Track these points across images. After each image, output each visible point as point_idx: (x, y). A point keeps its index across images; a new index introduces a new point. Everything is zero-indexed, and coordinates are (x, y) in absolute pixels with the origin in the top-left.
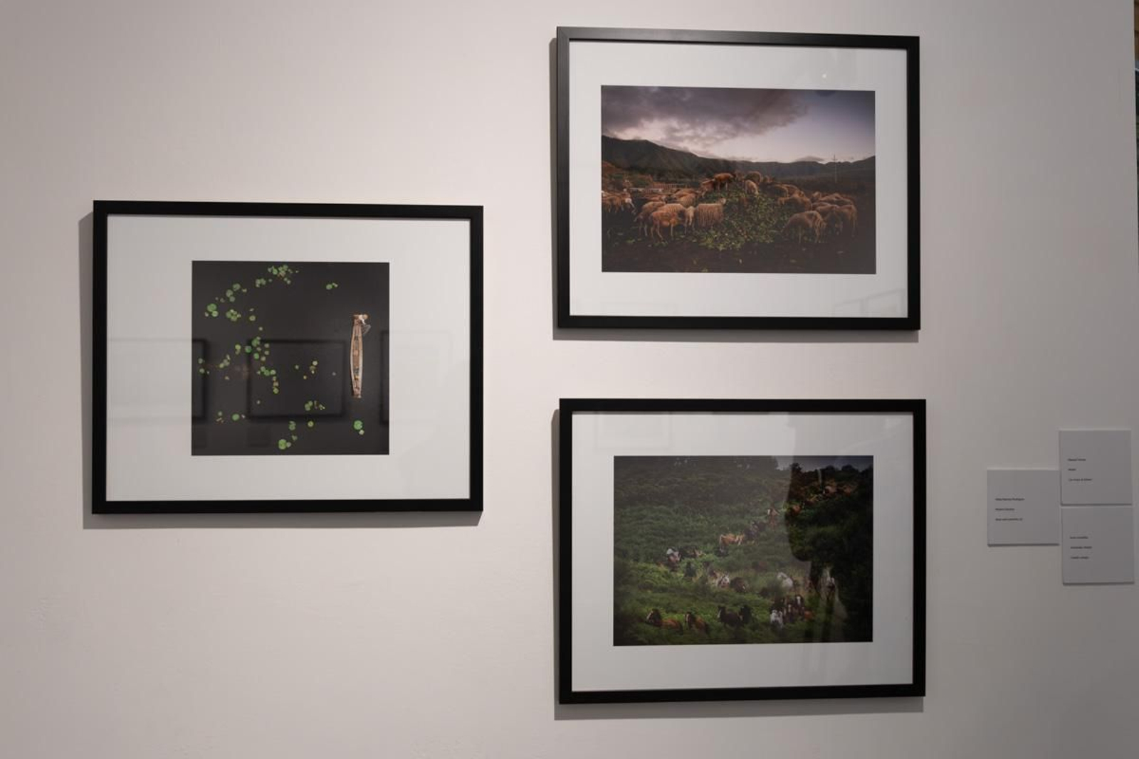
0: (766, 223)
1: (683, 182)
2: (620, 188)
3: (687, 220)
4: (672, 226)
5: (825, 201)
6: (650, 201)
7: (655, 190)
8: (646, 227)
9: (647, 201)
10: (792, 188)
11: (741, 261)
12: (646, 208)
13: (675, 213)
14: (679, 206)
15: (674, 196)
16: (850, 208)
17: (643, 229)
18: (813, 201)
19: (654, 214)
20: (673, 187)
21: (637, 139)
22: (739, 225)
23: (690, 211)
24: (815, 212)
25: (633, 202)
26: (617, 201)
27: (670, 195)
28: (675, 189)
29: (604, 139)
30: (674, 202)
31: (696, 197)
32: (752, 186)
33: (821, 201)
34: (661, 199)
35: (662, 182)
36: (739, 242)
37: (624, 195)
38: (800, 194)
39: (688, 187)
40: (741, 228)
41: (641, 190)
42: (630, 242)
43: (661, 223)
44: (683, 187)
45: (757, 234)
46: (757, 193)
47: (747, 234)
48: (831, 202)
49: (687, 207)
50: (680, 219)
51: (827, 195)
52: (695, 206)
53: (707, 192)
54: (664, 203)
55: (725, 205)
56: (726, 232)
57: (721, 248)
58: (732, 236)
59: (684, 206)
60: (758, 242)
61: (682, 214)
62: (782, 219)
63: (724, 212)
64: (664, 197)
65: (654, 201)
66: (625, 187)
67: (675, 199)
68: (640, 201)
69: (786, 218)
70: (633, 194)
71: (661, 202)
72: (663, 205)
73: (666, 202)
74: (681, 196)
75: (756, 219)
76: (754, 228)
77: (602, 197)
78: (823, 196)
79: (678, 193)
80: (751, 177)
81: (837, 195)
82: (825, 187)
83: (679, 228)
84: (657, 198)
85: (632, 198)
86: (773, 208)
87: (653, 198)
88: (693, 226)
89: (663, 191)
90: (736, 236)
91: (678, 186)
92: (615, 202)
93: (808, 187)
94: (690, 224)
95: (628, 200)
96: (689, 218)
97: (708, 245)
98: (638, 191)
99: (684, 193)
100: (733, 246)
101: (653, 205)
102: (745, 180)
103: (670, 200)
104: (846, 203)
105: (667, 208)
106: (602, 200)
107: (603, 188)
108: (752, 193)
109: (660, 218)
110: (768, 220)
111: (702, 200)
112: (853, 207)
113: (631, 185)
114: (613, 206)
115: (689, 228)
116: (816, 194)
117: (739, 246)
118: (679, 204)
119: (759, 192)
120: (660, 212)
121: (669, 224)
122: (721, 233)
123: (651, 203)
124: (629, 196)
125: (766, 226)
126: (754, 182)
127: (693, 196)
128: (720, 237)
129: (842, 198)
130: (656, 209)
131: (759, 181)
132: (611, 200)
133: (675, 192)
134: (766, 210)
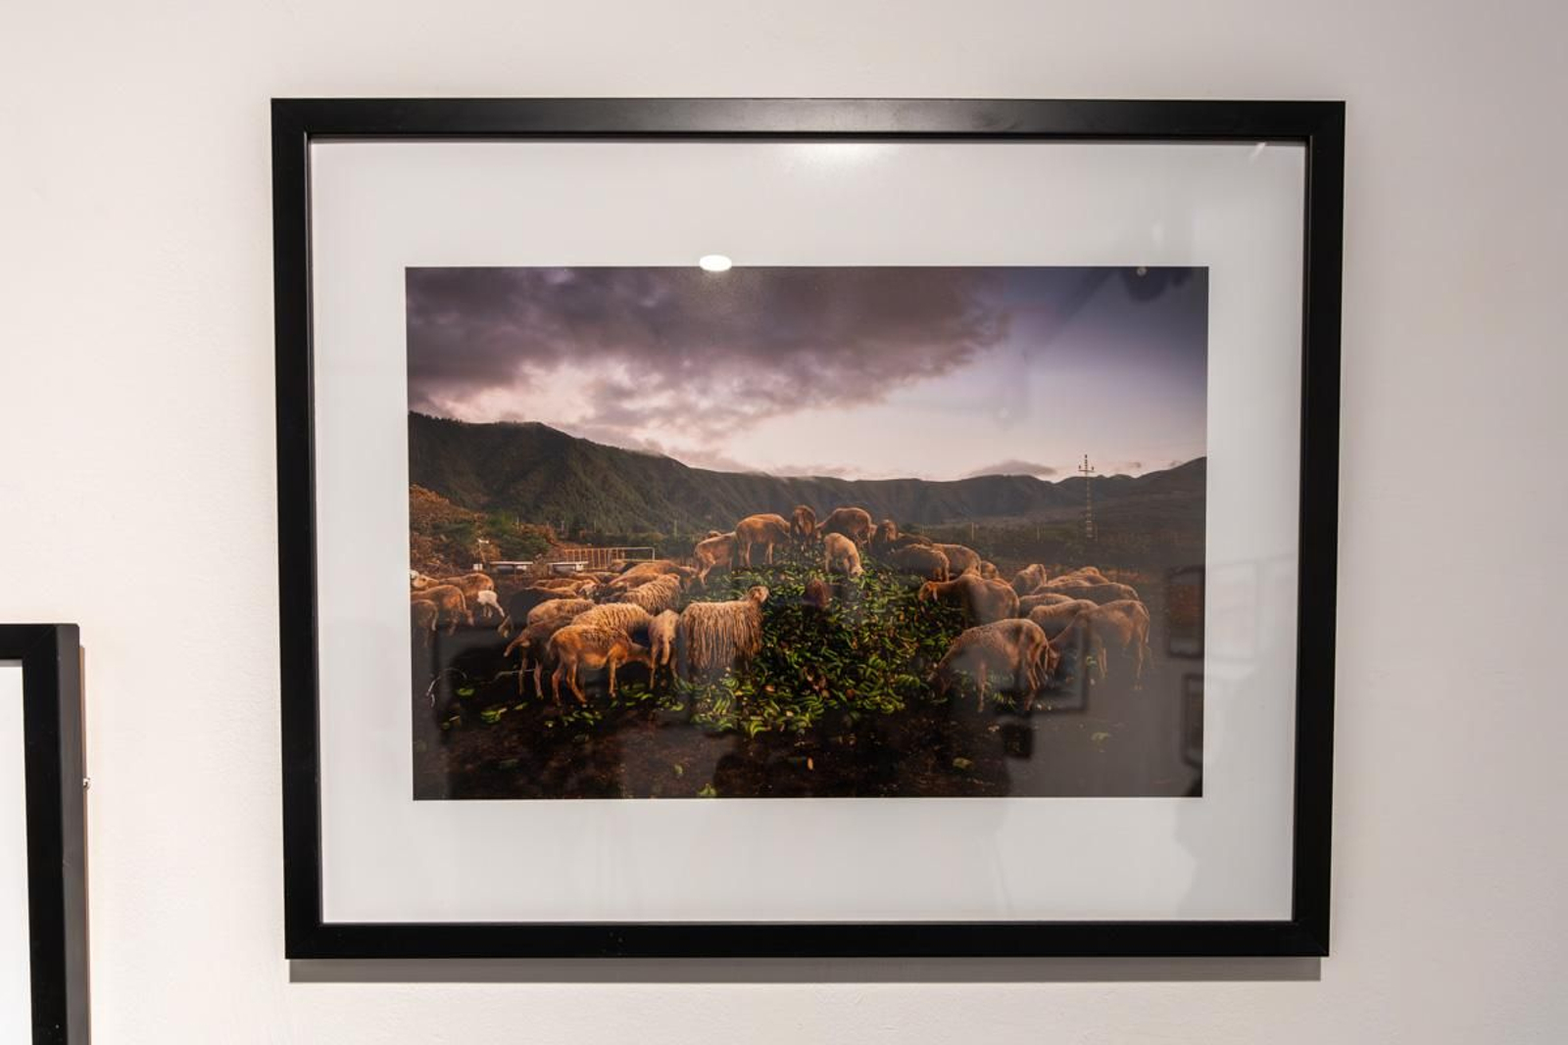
0: (883, 657)
1: (644, 542)
2: (464, 562)
3: (655, 649)
4: (613, 666)
5: (1056, 590)
6: (553, 596)
7: (562, 565)
8: (537, 671)
9: (541, 597)
10: (963, 553)
11: (810, 764)
12: (540, 618)
13: (624, 633)
14: (632, 611)
15: (619, 582)
16: (1129, 610)
17: (529, 677)
18: (1022, 588)
19: (561, 634)
20: (614, 556)
21: (510, 420)
22: (807, 660)
23: (666, 624)
24: (1027, 622)
25: (498, 601)
26: (455, 600)
27: (607, 580)
28: (621, 562)
29: (415, 420)
30: (616, 600)
31: (682, 583)
32: (844, 552)
33: (1043, 590)
34: (580, 592)
35: (583, 542)
36: (804, 709)
37: (475, 583)
38: (983, 569)
39: (659, 557)
40: (812, 670)
41: (523, 566)
42: (494, 714)
43: (580, 659)
44: (647, 556)
45: (856, 687)
46: (858, 569)
47: (830, 685)
48: (1073, 591)
49: (657, 612)
50: (637, 646)
51: (1062, 573)
52: (679, 611)
53: (714, 571)
54: (590, 601)
55: (764, 606)
56: (768, 682)
57: (754, 727)
58: (787, 694)
59: (650, 612)
60: (862, 710)
61: (641, 633)
62: (930, 642)
63: (763, 624)
64: (589, 586)
65: (561, 597)
66: (478, 561)
67: (623, 589)
68: (520, 597)
69: (944, 641)
70: (503, 580)
71: (581, 600)
72: (587, 608)
73: (597, 602)
74: (638, 582)
75: (854, 645)
76: (851, 671)
77: (413, 588)
78: (1051, 577)
79: (629, 574)
80: (838, 525)
81: (1091, 571)
82: (1058, 552)
83: (632, 672)
84: (570, 589)
85: (496, 589)
86: (906, 611)
87: (559, 590)
88: (673, 666)
89: (588, 569)
90: (797, 693)
91: (629, 554)
92: (450, 602)
93: (1009, 551)
94: (665, 661)
95: (487, 595)
96: (662, 643)
97: (715, 718)
98: (513, 571)
99: (649, 574)
100: (788, 722)
101: (559, 609)
102: (825, 531)
103: (606, 593)
104: (1119, 595)
105: (597, 617)
106: (413, 598)
107: (415, 563)
108: (843, 572)
109: (579, 646)
110: (889, 646)
111: (699, 593)
112: (1138, 604)
113: (494, 551)
114: (444, 612)
115: (664, 672)
116: (1032, 568)
117: (806, 719)
118: (629, 606)
119: (863, 566)
120: (578, 626)
121: (604, 660)
122: (755, 684)
123: (552, 604)
124: (490, 584)
125: (882, 663)
126: (851, 538)
127: (673, 580)
128: (753, 698)
129: (1106, 581)
130: (566, 621)
131: (863, 535)
132: (438, 597)
133: (622, 572)
134: (882, 616)
